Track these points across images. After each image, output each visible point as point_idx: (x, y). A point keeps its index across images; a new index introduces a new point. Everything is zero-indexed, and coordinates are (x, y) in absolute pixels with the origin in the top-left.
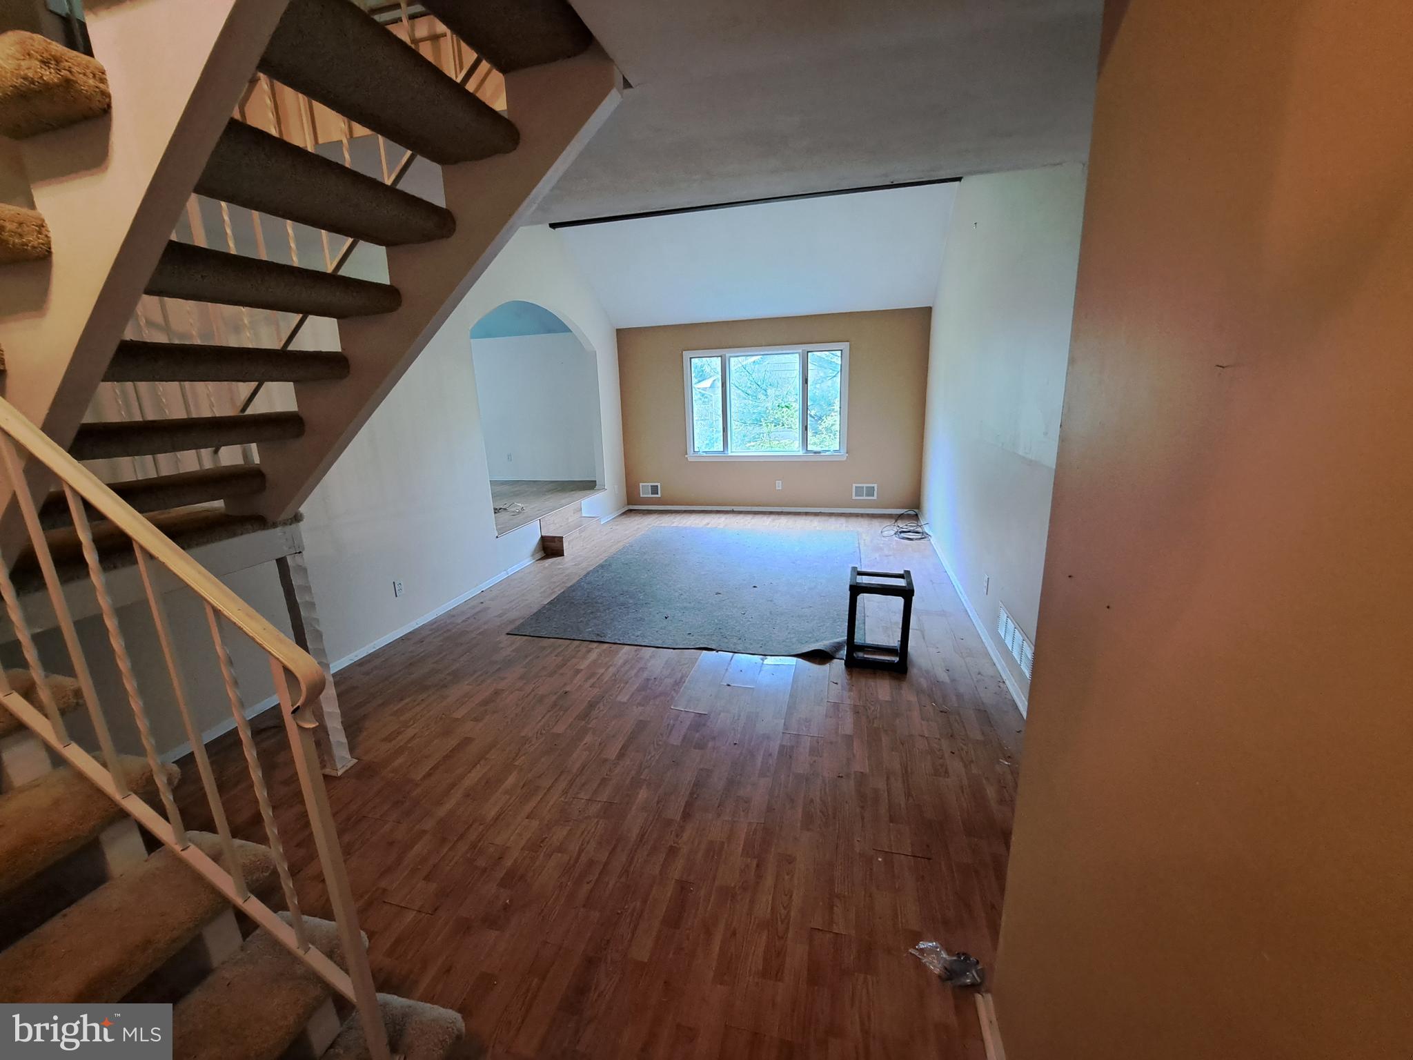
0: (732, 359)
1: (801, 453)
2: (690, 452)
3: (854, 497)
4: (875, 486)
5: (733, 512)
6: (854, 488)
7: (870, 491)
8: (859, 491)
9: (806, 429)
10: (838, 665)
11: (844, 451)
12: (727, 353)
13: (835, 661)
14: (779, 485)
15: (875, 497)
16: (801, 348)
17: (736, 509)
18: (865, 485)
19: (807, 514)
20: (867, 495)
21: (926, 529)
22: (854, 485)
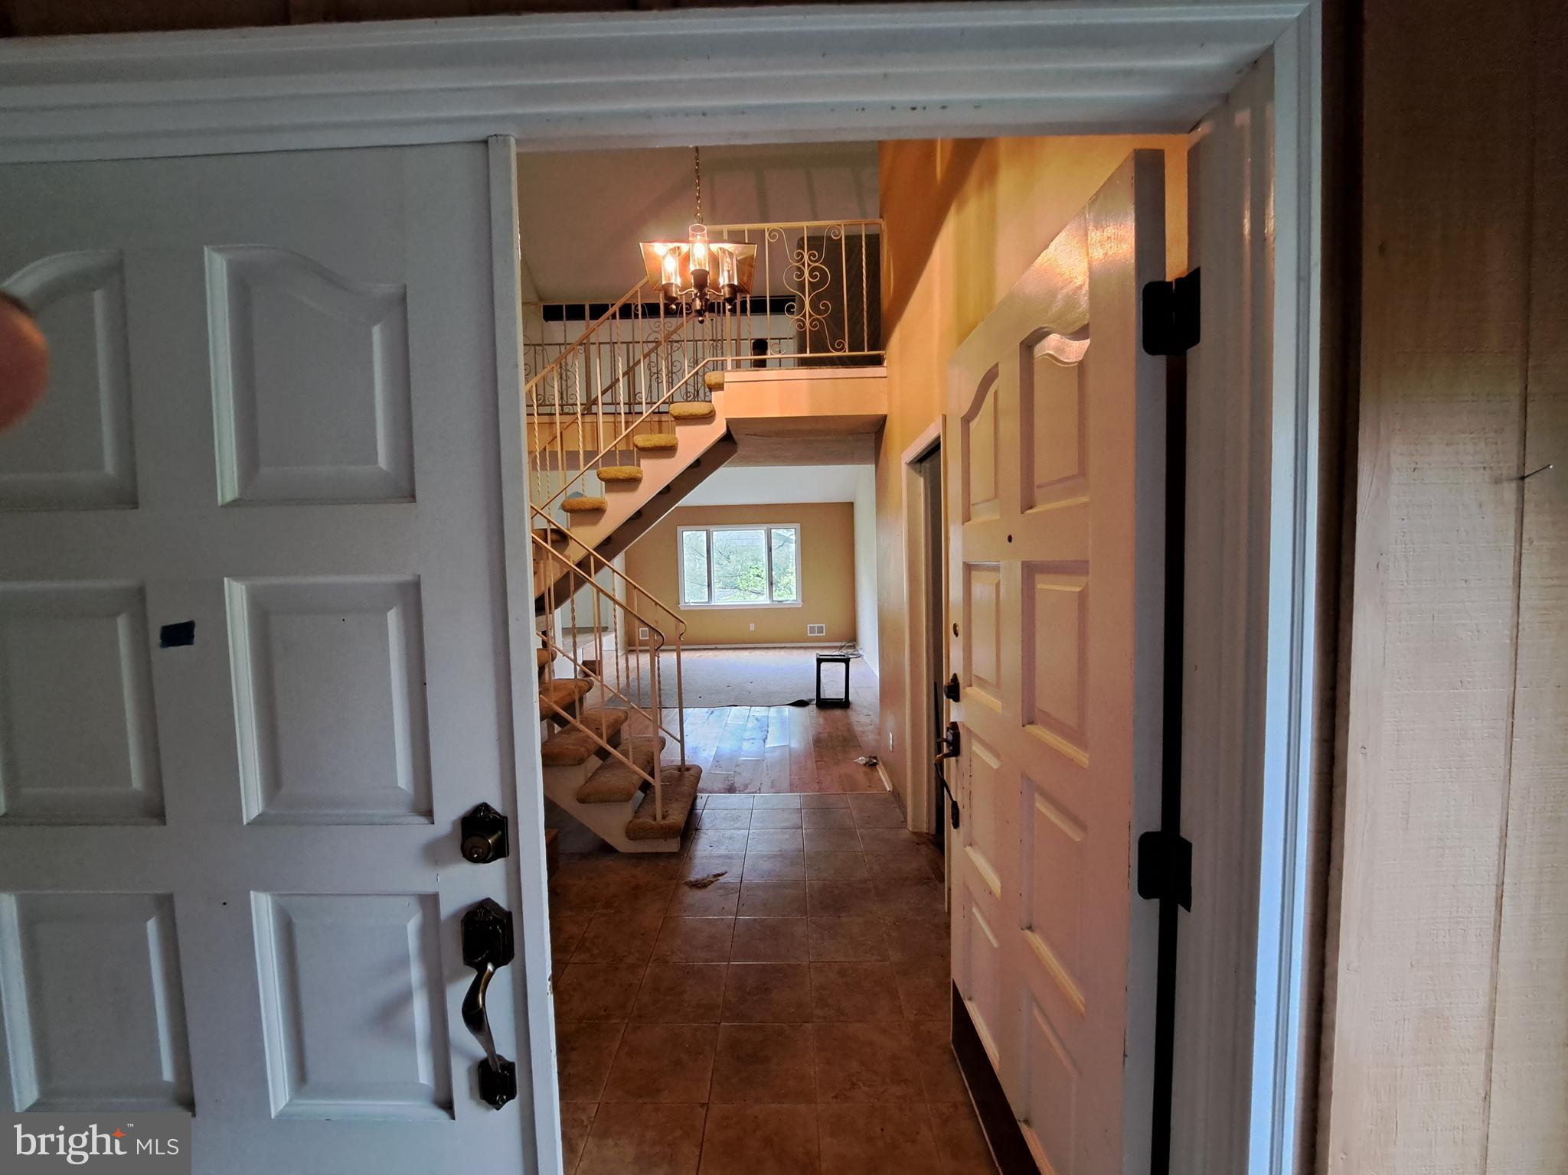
0: (715, 533)
1: (768, 602)
2: (682, 604)
3: (809, 635)
4: (824, 625)
5: (716, 649)
6: (809, 628)
7: (820, 630)
8: (812, 630)
9: (772, 584)
10: (813, 707)
11: (800, 601)
12: (711, 528)
13: (810, 706)
14: (752, 627)
15: (824, 634)
16: (766, 527)
17: (718, 646)
18: (816, 625)
19: (774, 648)
20: (818, 633)
21: (861, 652)
22: (809, 626)
